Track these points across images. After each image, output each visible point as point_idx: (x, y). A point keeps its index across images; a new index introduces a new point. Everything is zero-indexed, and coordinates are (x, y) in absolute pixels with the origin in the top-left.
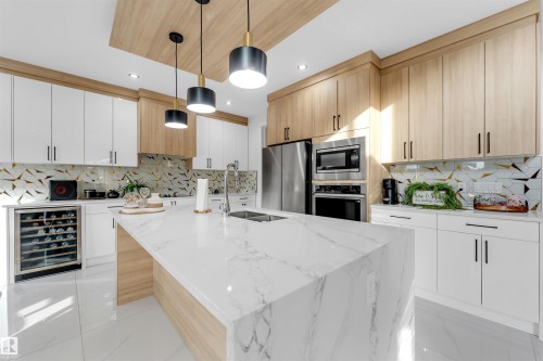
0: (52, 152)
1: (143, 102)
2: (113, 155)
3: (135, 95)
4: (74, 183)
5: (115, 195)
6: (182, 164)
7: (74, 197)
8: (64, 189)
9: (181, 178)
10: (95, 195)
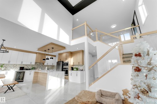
0: (22, 62)
1: (37, 54)
2: (31, 63)
3: (36, 53)
4: (24, 67)
5: (30, 69)
6: (42, 64)
7: (23, 70)
8: (22, 68)
9: (42, 67)
10: (27, 69)
